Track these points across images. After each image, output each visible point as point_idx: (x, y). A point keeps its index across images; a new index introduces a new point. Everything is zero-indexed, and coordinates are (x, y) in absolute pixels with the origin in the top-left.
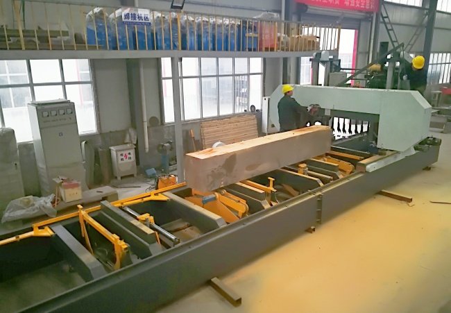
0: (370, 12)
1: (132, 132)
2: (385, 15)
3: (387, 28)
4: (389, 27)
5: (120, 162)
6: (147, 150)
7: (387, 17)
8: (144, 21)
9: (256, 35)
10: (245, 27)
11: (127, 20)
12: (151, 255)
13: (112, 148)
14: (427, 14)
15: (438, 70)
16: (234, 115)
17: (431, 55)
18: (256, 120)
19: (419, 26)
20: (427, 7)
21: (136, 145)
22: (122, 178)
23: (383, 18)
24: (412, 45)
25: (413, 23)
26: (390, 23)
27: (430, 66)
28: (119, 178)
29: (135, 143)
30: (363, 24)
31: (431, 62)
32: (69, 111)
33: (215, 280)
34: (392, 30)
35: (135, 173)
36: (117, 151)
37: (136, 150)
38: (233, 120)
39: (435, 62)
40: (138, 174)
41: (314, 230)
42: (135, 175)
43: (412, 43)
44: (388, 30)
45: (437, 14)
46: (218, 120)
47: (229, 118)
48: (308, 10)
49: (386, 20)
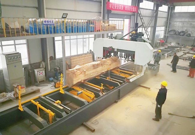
0: (134, 12)
1: (43, 63)
2: (140, 13)
3: (140, 18)
4: (141, 18)
5: (39, 76)
6: (49, 70)
7: (141, 14)
8: (52, 23)
9: (93, 26)
10: (89, 23)
11: (45, 23)
12: (63, 117)
13: (35, 70)
14: (155, 12)
15: (159, 33)
16: (83, 54)
17: (157, 27)
18: (92, 56)
19: (152, 17)
20: (155, 9)
21: (45, 68)
22: (39, 82)
23: (139, 14)
24: (150, 24)
25: (150, 16)
26: (142, 16)
27: (156, 32)
28: (38, 82)
29: (45, 67)
30: (132, 17)
31: (156, 30)
32: (19, 57)
33: (84, 123)
34: (142, 19)
35: (45, 80)
36: (37, 71)
37: (45, 70)
38: (83, 56)
39: (158, 30)
40: (46, 80)
41: (117, 102)
42: (45, 81)
43: (150, 23)
44: (141, 19)
45: (159, 12)
46: (77, 56)
47: (82, 55)
48: (112, 12)
49: (140, 15)
